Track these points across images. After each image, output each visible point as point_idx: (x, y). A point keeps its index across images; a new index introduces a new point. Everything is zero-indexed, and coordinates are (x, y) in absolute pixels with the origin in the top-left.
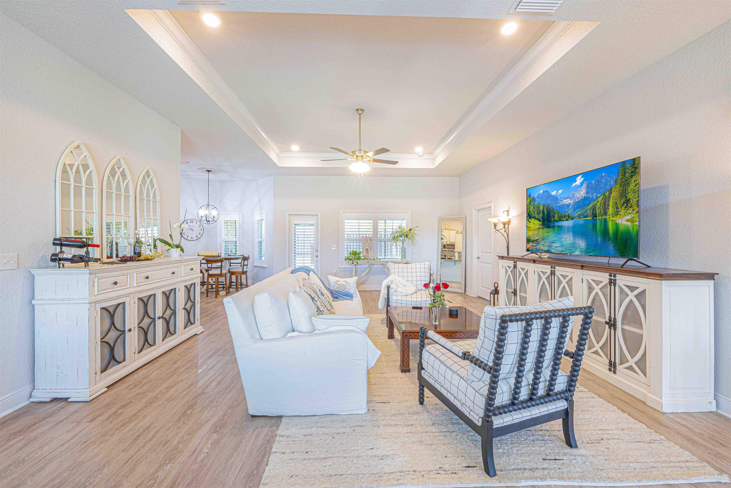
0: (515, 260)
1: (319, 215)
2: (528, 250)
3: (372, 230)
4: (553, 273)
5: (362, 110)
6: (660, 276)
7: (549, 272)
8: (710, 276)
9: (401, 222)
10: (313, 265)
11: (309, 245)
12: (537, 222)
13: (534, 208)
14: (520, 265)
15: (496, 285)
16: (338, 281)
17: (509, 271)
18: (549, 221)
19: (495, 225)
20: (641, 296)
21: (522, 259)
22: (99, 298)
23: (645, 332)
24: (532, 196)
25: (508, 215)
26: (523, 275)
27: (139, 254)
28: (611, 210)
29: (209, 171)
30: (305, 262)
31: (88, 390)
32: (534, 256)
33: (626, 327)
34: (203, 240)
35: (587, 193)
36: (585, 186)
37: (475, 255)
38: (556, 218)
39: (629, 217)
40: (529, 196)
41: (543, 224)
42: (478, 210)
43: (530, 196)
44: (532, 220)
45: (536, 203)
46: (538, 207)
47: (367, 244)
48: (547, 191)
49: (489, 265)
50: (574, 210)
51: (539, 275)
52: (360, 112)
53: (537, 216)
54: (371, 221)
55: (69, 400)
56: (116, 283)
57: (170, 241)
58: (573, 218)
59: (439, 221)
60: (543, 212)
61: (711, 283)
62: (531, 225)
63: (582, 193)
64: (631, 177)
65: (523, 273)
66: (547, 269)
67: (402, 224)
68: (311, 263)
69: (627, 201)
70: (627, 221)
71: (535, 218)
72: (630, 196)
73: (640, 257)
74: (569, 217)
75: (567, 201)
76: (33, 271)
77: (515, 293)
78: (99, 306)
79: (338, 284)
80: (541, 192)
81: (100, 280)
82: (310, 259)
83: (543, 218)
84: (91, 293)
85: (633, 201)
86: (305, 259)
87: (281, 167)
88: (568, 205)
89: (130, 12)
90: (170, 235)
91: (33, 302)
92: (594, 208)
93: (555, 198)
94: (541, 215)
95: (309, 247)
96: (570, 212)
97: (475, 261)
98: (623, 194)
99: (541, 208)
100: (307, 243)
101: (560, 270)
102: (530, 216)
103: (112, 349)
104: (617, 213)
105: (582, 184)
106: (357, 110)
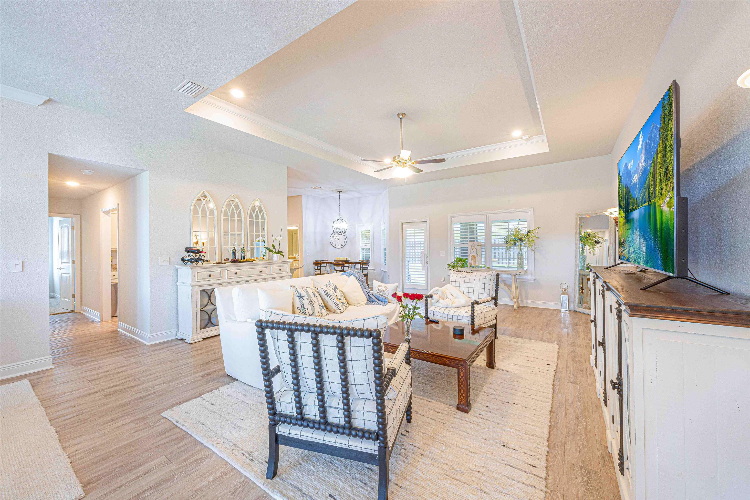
1: (428, 221)
2: (620, 258)
3: (484, 235)
5: (403, 114)
9: (517, 223)
10: (424, 271)
11: (419, 251)
12: (623, 214)
13: (621, 191)
16: (379, 286)
18: (628, 211)
22: (198, 284)
27: (244, 258)
28: (658, 189)
29: (340, 192)
30: (416, 268)
31: (191, 337)
34: (347, 248)
35: (645, 160)
36: (643, 149)
38: (631, 206)
39: (668, 199)
41: (625, 216)
44: (621, 212)
45: (622, 184)
47: (475, 250)
50: (639, 191)
52: (401, 117)
53: (623, 205)
54: (483, 225)
55: (185, 341)
56: (210, 276)
57: (272, 249)
58: (639, 206)
59: (576, 218)
60: (625, 198)
62: (620, 219)
63: (642, 162)
64: (669, 122)
67: (518, 226)
68: (422, 269)
69: (667, 169)
70: (667, 205)
71: (622, 208)
74: (637, 204)
75: (635, 178)
76: (177, 267)
78: (199, 289)
79: (378, 289)
81: (199, 273)
82: (421, 265)
83: (625, 207)
84: (193, 281)
85: (670, 168)
86: (416, 265)
87: (384, 180)
88: (636, 184)
89: (187, 110)
90: (272, 245)
91: (177, 284)
92: (649, 187)
93: (630, 174)
94: (624, 202)
95: (419, 254)
96: (637, 194)
98: (664, 158)
99: (624, 192)
100: (418, 249)
102: (620, 205)
103: (210, 317)
104: (661, 193)
106: (398, 115)
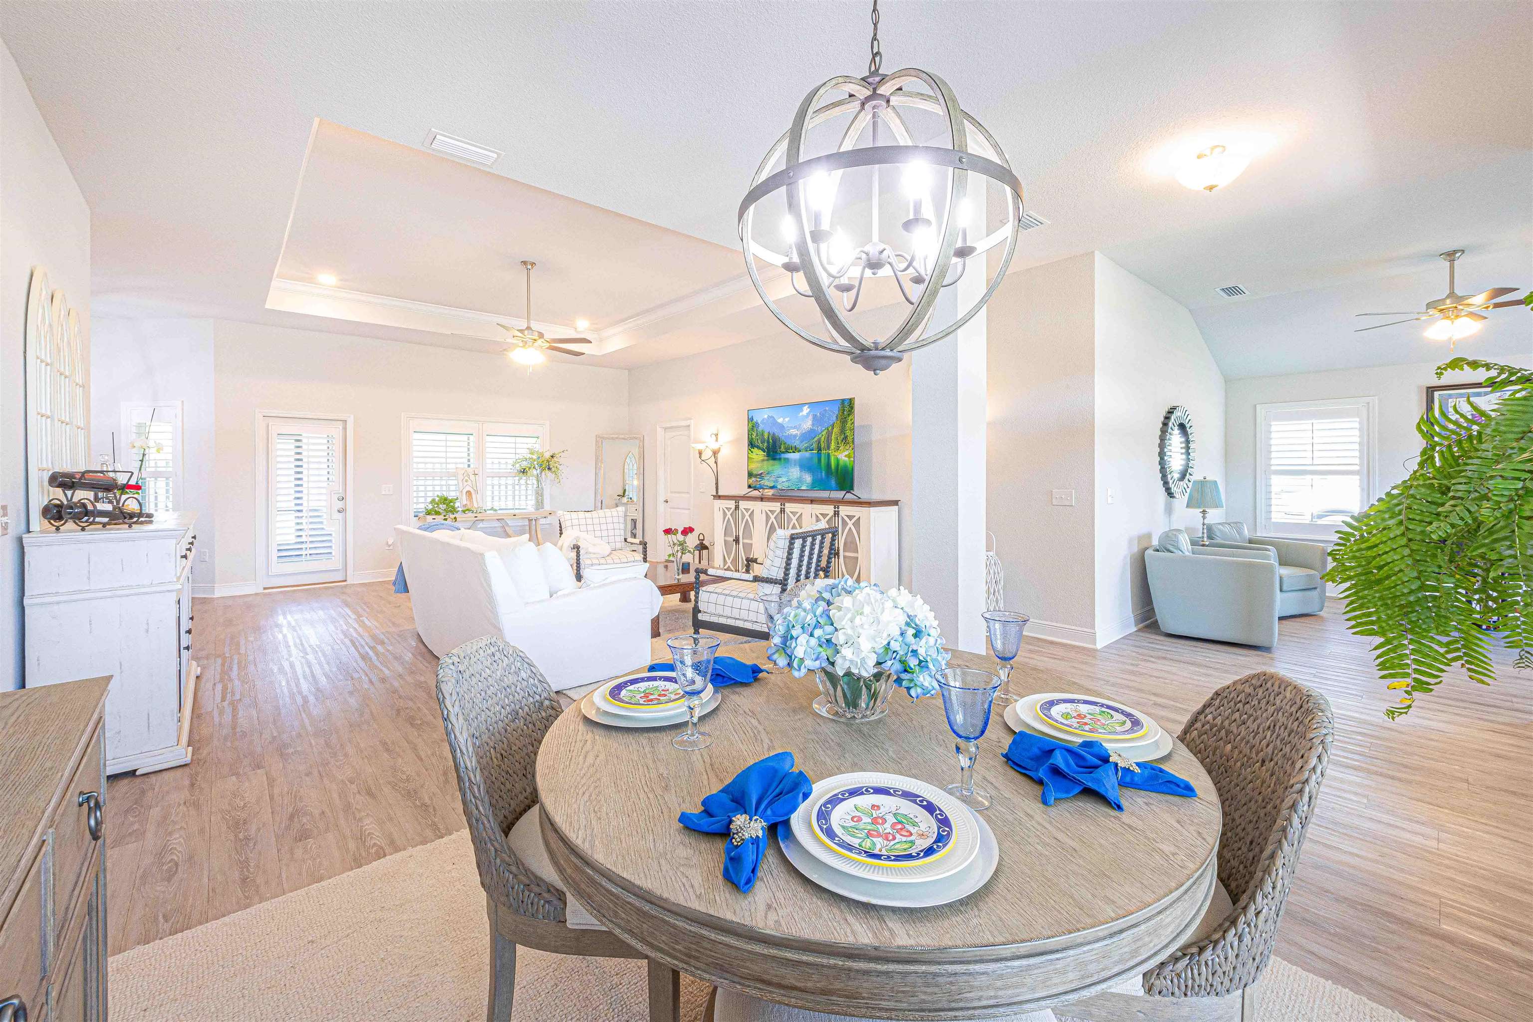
0: (737, 499)
1: (350, 420)
2: (749, 487)
4: (782, 511)
5: (533, 264)
6: (869, 504)
7: (778, 510)
8: (895, 503)
9: (533, 441)
12: (762, 453)
13: (757, 434)
14: (743, 504)
15: (701, 537)
17: (729, 514)
18: (775, 452)
19: (700, 453)
20: (857, 524)
21: (745, 498)
23: (860, 555)
24: (755, 420)
25: (717, 440)
26: (747, 517)
28: (833, 446)
32: (756, 493)
33: (847, 554)
35: (813, 425)
36: (811, 417)
37: (661, 499)
38: (783, 449)
39: (847, 453)
40: (750, 420)
41: (768, 455)
42: (665, 429)
43: (752, 419)
44: (755, 450)
45: (760, 429)
46: (763, 435)
47: (469, 483)
48: (772, 417)
49: (687, 512)
50: (802, 442)
51: (767, 513)
52: (529, 267)
53: (761, 445)
58: (799, 451)
59: (597, 441)
60: (768, 442)
61: (896, 507)
62: (753, 456)
63: (808, 425)
64: (849, 415)
65: (747, 515)
66: (776, 506)
67: (536, 445)
69: (846, 438)
70: (846, 456)
71: (758, 447)
72: (848, 433)
73: (855, 488)
74: (796, 450)
75: (794, 432)
77: (737, 541)
80: (766, 416)
83: (768, 447)
85: (850, 439)
87: (268, 310)
88: (795, 436)
92: (819, 442)
93: (781, 427)
94: (766, 444)
96: (797, 443)
97: (661, 507)
98: (843, 431)
99: (766, 437)
101: (790, 507)
102: (752, 445)
104: (838, 449)
105: (808, 414)
106: (524, 262)
